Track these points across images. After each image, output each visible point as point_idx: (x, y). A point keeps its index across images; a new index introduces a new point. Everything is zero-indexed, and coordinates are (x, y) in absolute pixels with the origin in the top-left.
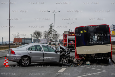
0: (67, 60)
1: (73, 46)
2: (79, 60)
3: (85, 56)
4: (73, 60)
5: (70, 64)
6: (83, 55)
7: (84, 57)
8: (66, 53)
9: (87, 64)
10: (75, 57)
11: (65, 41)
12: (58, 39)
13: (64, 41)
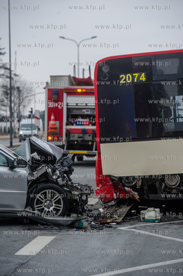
0: (58, 202)
1: (90, 138)
2: (113, 203)
3: (139, 183)
4: (86, 201)
5: (74, 216)
6: (127, 178)
7: (134, 188)
8: (54, 171)
9: (145, 221)
10: (95, 188)
11: (55, 120)
12: (24, 107)
13: (49, 119)
